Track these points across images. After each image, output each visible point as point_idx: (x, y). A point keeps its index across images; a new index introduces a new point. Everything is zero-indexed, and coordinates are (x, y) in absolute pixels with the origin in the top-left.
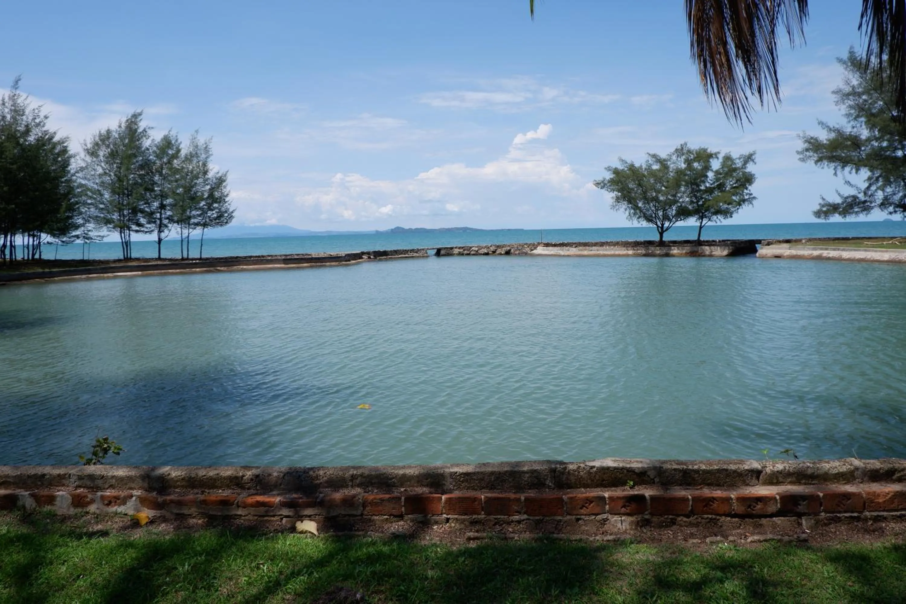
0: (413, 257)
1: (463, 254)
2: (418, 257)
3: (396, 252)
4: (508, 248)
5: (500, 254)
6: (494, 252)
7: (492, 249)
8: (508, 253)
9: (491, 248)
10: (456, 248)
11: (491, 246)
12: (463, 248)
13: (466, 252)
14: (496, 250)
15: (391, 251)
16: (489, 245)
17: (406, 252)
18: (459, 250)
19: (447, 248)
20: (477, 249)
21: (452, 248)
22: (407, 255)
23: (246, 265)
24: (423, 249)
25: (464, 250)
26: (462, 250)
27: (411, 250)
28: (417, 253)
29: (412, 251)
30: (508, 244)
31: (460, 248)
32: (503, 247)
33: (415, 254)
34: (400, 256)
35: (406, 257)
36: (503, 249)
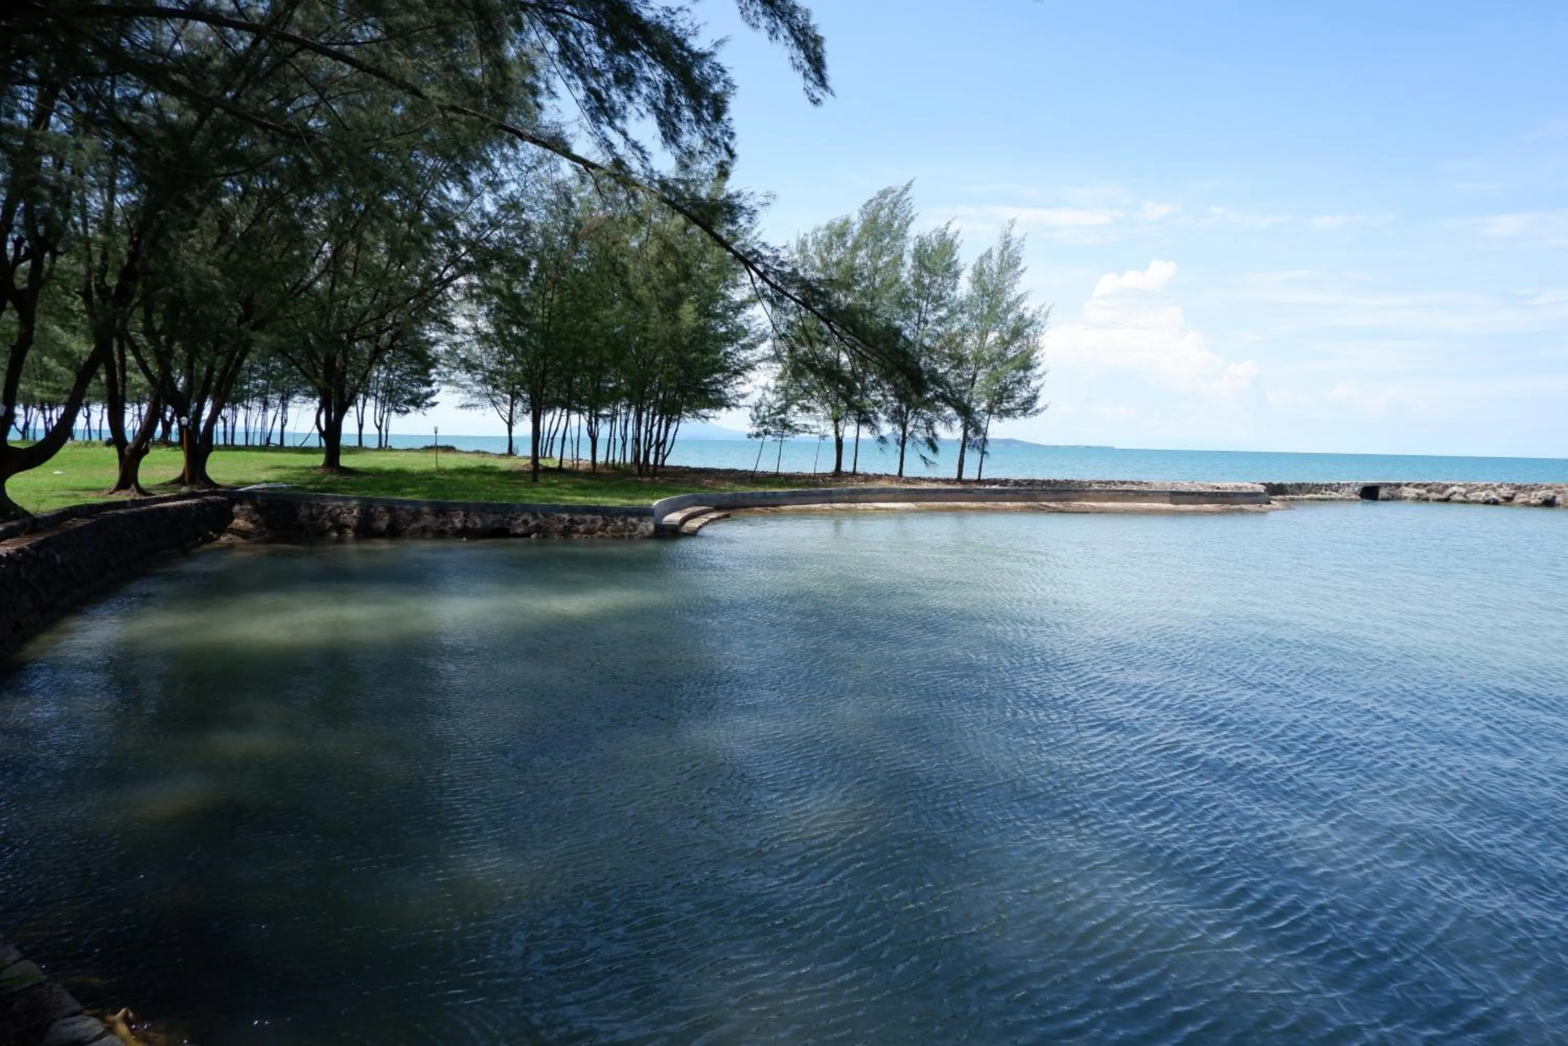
0: (1332, 499)
1: (1427, 500)
2: (1341, 499)
3: (1300, 488)
4: (1551, 493)
5: (1527, 504)
6: (1509, 499)
7: (1506, 492)
8: (1549, 503)
9: (1501, 490)
10: (1407, 485)
11: (1500, 486)
12: (1425, 486)
13: (1434, 495)
14: (1514, 494)
15: (1291, 486)
16: (1495, 485)
17: (1317, 488)
18: (1417, 491)
19: (1390, 485)
20: (1463, 490)
21: (1398, 486)
22: (1319, 496)
23: (1095, 501)
24: (1348, 485)
25: (1429, 491)
26: (1423, 491)
27: (1327, 486)
28: (1337, 491)
29: (1329, 487)
30: (1548, 483)
31: (1417, 486)
32: (1532, 490)
33: (1334, 495)
34: (1308, 496)
35: (1320, 499)
36: (1533, 493)
